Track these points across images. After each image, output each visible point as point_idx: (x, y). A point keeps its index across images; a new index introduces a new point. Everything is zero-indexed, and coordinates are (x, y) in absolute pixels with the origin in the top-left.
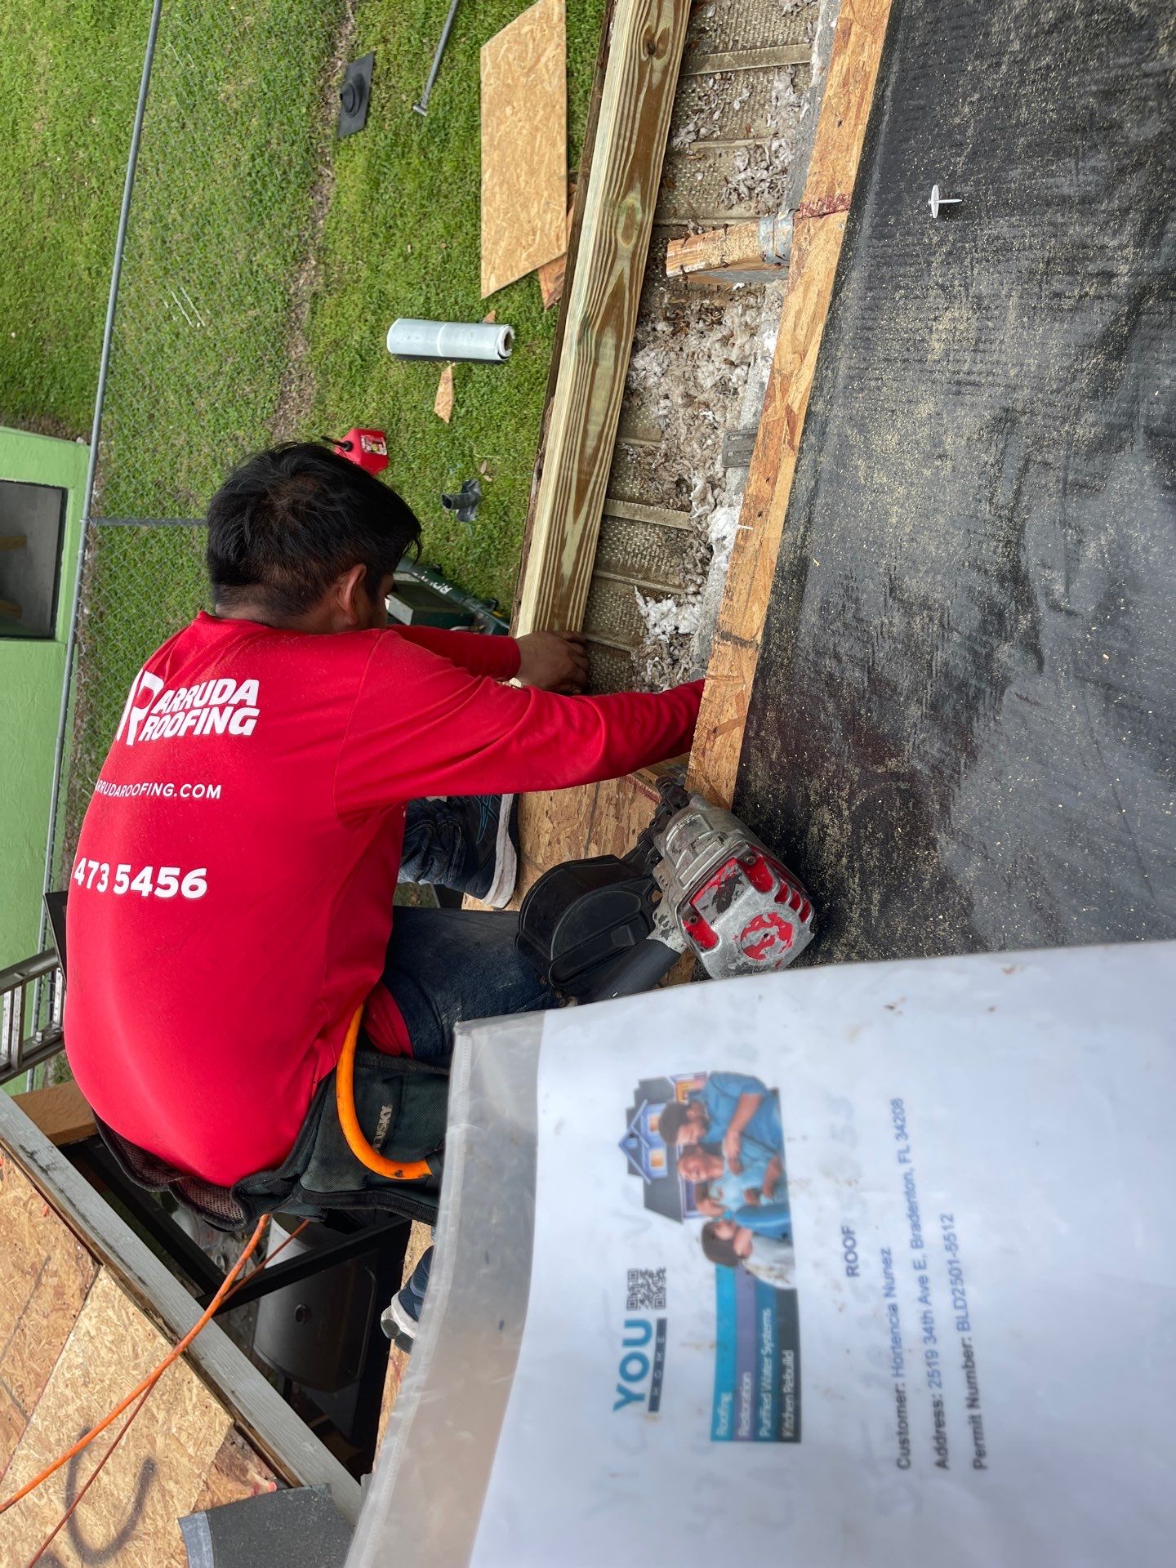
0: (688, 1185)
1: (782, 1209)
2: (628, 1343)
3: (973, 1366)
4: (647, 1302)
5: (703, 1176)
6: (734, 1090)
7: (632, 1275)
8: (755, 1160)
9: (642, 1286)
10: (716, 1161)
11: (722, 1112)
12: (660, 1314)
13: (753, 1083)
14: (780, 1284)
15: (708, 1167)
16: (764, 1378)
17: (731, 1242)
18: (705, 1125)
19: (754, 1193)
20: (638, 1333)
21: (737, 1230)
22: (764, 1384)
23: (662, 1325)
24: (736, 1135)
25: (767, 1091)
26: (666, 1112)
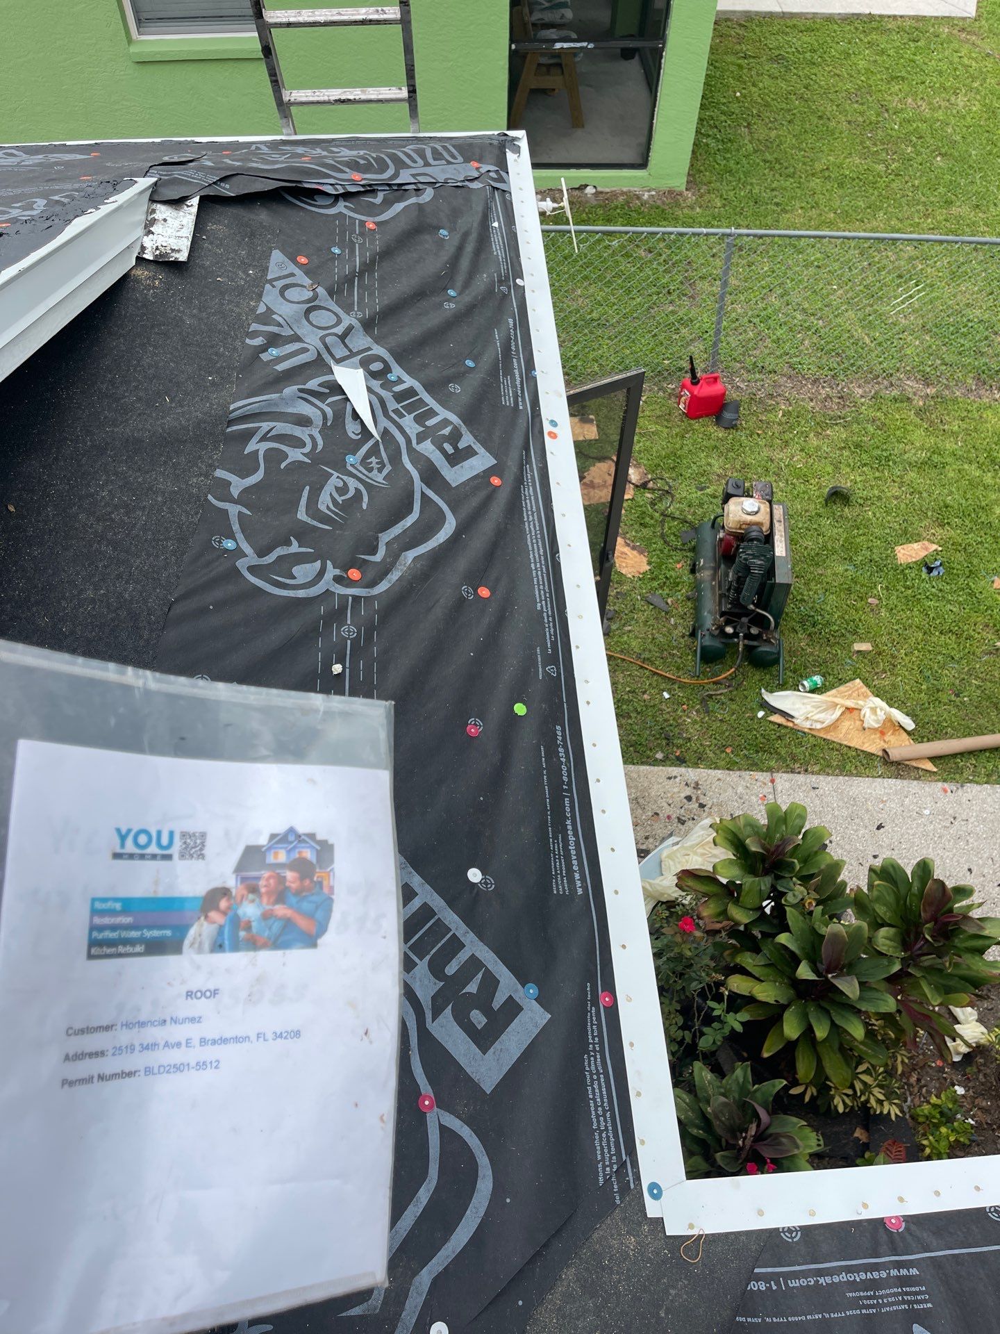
0: (258, 878)
1: (235, 948)
2: (159, 833)
3: (122, 1078)
4: (184, 846)
5: (263, 890)
6: (319, 915)
7: (203, 835)
8: (270, 928)
9: (196, 843)
10: (272, 900)
11: (306, 906)
12: (176, 856)
13: (323, 929)
14: (187, 943)
15: (269, 893)
16: (128, 932)
17: (217, 909)
18: (298, 893)
19: (248, 927)
20: (165, 841)
21: (224, 913)
22: (125, 932)
23: (168, 857)
24: (289, 915)
25: (316, 939)
26: (310, 863)
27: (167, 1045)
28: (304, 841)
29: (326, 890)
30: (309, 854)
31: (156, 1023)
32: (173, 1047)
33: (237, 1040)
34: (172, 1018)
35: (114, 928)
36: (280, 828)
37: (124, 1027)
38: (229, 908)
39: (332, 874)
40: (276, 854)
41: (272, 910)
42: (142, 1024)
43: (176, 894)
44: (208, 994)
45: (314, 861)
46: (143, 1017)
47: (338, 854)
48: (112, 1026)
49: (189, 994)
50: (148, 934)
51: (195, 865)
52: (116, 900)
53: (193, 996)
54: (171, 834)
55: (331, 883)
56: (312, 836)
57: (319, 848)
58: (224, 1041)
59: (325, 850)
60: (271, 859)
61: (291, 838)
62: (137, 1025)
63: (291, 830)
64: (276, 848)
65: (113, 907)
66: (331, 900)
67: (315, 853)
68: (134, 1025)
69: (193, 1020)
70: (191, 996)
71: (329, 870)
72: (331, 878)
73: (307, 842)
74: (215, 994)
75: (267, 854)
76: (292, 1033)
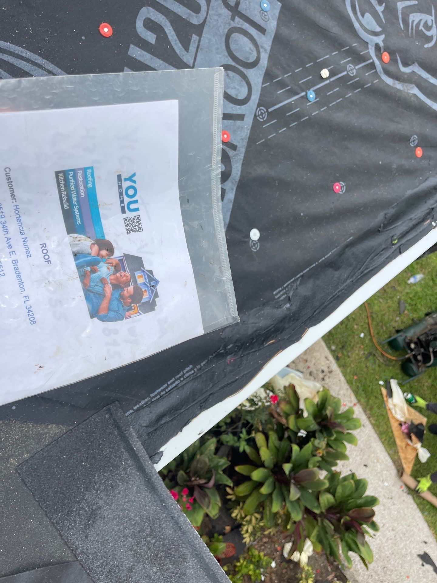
0: (124, 270)
1: (79, 267)
2: (136, 202)
4: (132, 219)
5: (118, 274)
6: (112, 314)
7: (141, 229)
8: (96, 285)
9: (136, 226)
10: (113, 281)
11: (115, 304)
12: (125, 216)
13: (102, 319)
14: (75, 235)
15: (117, 279)
16: (75, 196)
17: (100, 249)
18: (121, 296)
19: (94, 271)
20: (132, 206)
21: (98, 255)
22: (75, 193)
23: (123, 211)
24: (107, 295)
25: (96, 316)
26: (141, 298)
27: (8, 239)
28: (152, 291)
29: (127, 314)
30: (146, 297)
31: (21, 228)
32: (7, 244)
33: (21, 283)
34: (26, 238)
35: (76, 185)
36: (156, 276)
37: (15, 207)
38: (102, 256)
39: (138, 314)
40: (141, 276)
41: (107, 284)
42: (19, 220)
43: (103, 222)
44: (47, 257)
45: (142, 302)
46: (23, 219)
47: (150, 314)
48: (15, 199)
49: (44, 246)
50: (76, 209)
51: (123, 229)
52: (94, 183)
53: (43, 248)
54: (137, 210)
55: (132, 316)
56: (156, 295)
57: (151, 302)
58: (19, 276)
59: (150, 306)
60: (137, 274)
61: (152, 283)
62: (18, 216)
63: (157, 282)
64: (145, 275)
65: (89, 182)
66: (122, 319)
67: (147, 300)
68: (17, 214)
69: (28, 252)
70: (43, 246)
71: (140, 311)
72: (136, 315)
73: (152, 295)
74: (48, 261)
75: (140, 271)
76: (33, 319)
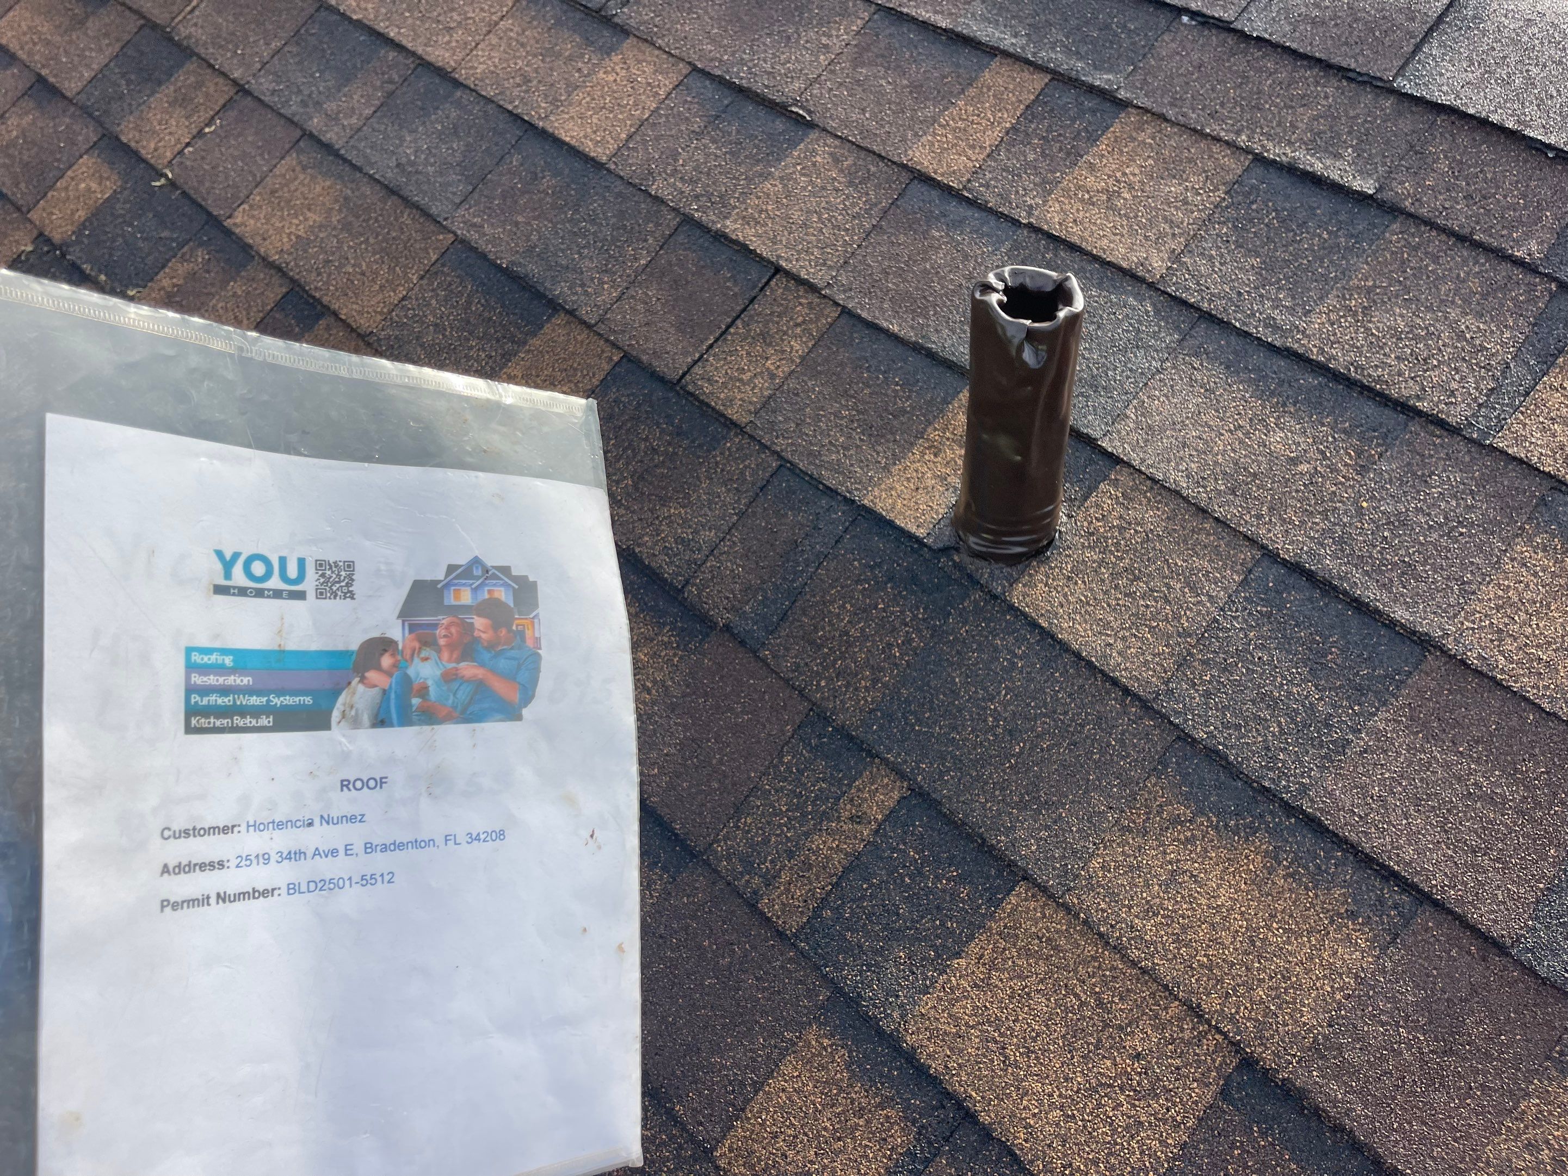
0: (435, 626)
1: (406, 720)
2: (283, 561)
3: (254, 897)
4: (322, 580)
5: (442, 642)
6: (523, 676)
7: (350, 565)
8: (455, 694)
9: (339, 575)
10: (455, 656)
11: (502, 664)
12: (311, 594)
13: (528, 696)
14: (336, 715)
16: (247, 697)
17: (378, 668)
18: (490, 647)
19: (423, 691)
20: (292, 572)
21: (389, 674)
22: (241, 697)
23: (301, 596)
24: (480, 676)
25: (520, 708)
27: (317, 853)
28: (495, 577)
31: (298, 824)
32: (326, 856)
33: (416, 844)
34: (322, 817)
35: (224, 691)
36: (462, 560)
37: (251, 829)
38: (395, 666)
39: (536, 621)
40: (457, 594)
41: (457, 669)
42: (280, 825)
43: (317, 645)
44: (372, 783)
45: (512, 605)
47: (544, 592)
48: (233, 827)
49: (346, 785)
50: (276, 701)
51: (339, 606)
52: (224, 652)
53: (351, 786)
55: (537, 635)
56: (506, 570)
57: (516, 587)
58: (399, 846)
59: (525, 589)
60: (450, 600)
61: (477, 572)
62: (271, 825)
63: (476, 561)
64: (456, 585)
65: (220, 662)
66: (536, 658)
67: (511, 593)
68: (266, 827)
69: (352, 819)
71: (531, 616)
72: (536, 625)
73: (500, 579)
74: (382, 783)
75: (446, 592)
76: (494, 834)
